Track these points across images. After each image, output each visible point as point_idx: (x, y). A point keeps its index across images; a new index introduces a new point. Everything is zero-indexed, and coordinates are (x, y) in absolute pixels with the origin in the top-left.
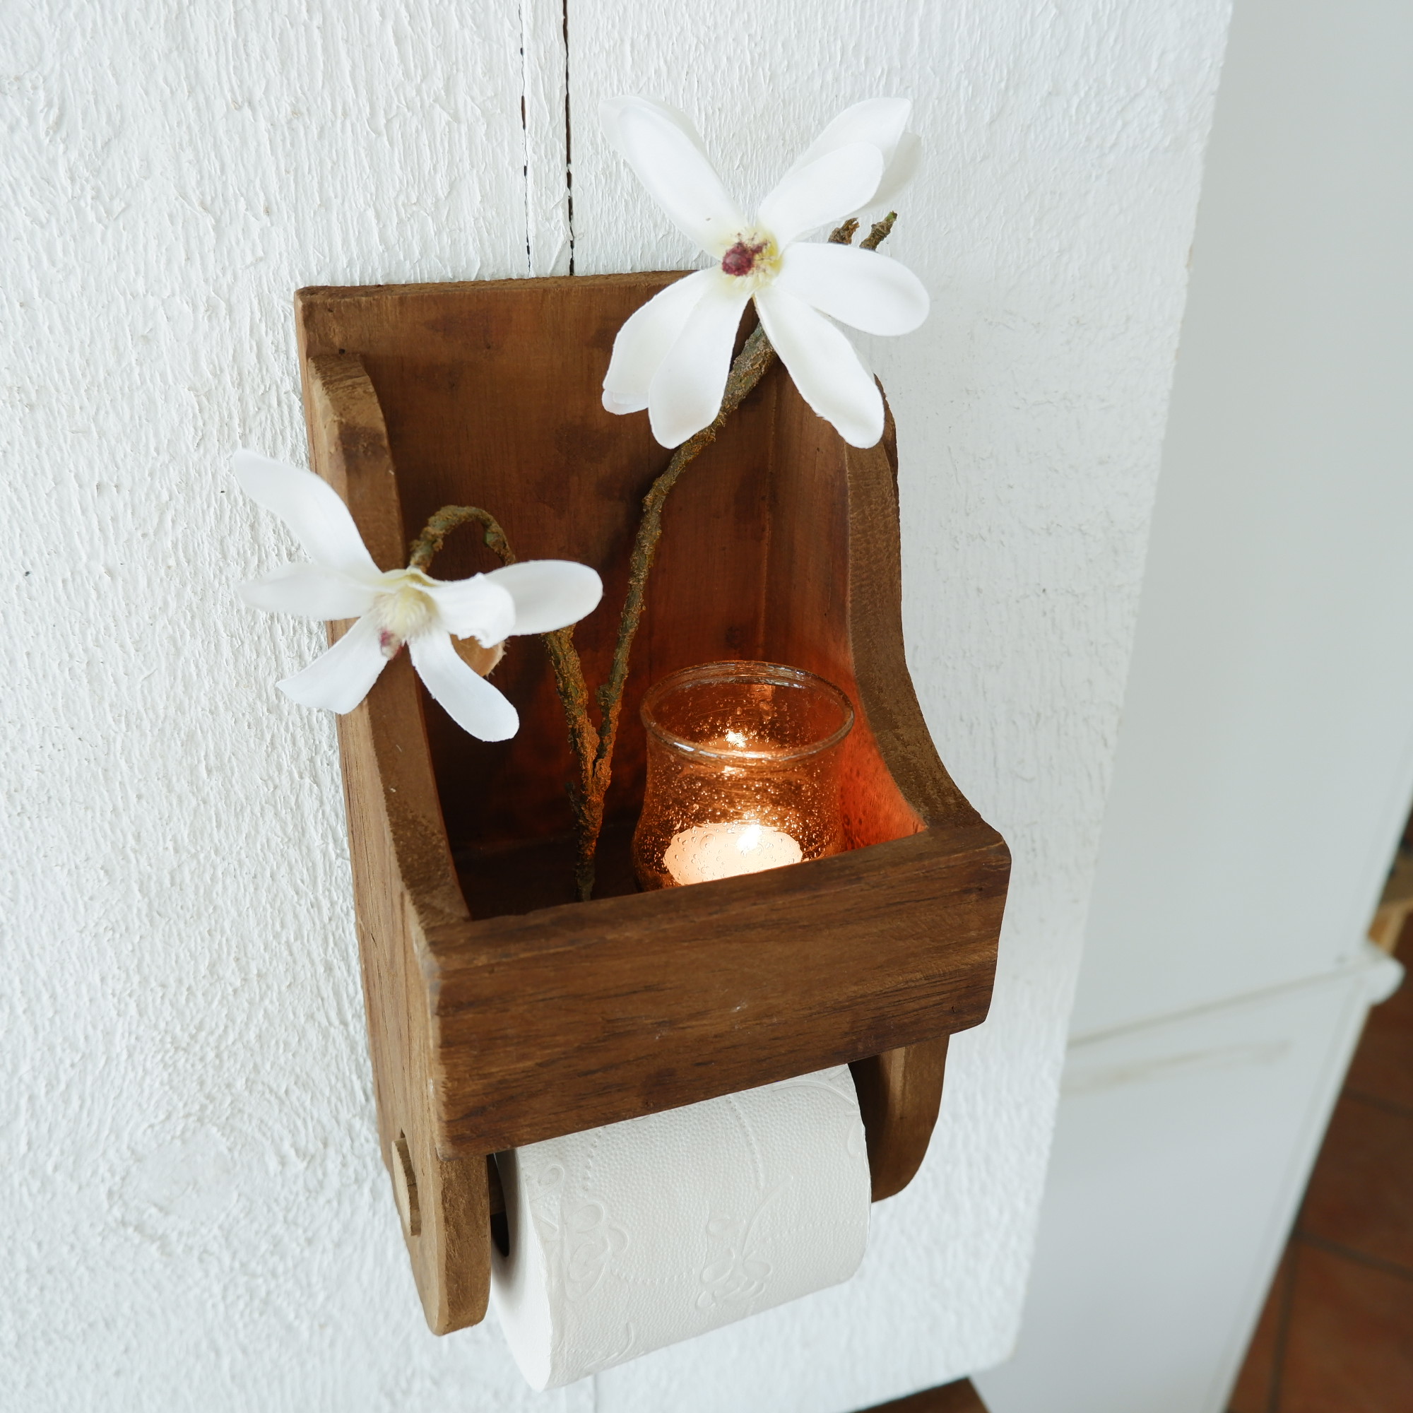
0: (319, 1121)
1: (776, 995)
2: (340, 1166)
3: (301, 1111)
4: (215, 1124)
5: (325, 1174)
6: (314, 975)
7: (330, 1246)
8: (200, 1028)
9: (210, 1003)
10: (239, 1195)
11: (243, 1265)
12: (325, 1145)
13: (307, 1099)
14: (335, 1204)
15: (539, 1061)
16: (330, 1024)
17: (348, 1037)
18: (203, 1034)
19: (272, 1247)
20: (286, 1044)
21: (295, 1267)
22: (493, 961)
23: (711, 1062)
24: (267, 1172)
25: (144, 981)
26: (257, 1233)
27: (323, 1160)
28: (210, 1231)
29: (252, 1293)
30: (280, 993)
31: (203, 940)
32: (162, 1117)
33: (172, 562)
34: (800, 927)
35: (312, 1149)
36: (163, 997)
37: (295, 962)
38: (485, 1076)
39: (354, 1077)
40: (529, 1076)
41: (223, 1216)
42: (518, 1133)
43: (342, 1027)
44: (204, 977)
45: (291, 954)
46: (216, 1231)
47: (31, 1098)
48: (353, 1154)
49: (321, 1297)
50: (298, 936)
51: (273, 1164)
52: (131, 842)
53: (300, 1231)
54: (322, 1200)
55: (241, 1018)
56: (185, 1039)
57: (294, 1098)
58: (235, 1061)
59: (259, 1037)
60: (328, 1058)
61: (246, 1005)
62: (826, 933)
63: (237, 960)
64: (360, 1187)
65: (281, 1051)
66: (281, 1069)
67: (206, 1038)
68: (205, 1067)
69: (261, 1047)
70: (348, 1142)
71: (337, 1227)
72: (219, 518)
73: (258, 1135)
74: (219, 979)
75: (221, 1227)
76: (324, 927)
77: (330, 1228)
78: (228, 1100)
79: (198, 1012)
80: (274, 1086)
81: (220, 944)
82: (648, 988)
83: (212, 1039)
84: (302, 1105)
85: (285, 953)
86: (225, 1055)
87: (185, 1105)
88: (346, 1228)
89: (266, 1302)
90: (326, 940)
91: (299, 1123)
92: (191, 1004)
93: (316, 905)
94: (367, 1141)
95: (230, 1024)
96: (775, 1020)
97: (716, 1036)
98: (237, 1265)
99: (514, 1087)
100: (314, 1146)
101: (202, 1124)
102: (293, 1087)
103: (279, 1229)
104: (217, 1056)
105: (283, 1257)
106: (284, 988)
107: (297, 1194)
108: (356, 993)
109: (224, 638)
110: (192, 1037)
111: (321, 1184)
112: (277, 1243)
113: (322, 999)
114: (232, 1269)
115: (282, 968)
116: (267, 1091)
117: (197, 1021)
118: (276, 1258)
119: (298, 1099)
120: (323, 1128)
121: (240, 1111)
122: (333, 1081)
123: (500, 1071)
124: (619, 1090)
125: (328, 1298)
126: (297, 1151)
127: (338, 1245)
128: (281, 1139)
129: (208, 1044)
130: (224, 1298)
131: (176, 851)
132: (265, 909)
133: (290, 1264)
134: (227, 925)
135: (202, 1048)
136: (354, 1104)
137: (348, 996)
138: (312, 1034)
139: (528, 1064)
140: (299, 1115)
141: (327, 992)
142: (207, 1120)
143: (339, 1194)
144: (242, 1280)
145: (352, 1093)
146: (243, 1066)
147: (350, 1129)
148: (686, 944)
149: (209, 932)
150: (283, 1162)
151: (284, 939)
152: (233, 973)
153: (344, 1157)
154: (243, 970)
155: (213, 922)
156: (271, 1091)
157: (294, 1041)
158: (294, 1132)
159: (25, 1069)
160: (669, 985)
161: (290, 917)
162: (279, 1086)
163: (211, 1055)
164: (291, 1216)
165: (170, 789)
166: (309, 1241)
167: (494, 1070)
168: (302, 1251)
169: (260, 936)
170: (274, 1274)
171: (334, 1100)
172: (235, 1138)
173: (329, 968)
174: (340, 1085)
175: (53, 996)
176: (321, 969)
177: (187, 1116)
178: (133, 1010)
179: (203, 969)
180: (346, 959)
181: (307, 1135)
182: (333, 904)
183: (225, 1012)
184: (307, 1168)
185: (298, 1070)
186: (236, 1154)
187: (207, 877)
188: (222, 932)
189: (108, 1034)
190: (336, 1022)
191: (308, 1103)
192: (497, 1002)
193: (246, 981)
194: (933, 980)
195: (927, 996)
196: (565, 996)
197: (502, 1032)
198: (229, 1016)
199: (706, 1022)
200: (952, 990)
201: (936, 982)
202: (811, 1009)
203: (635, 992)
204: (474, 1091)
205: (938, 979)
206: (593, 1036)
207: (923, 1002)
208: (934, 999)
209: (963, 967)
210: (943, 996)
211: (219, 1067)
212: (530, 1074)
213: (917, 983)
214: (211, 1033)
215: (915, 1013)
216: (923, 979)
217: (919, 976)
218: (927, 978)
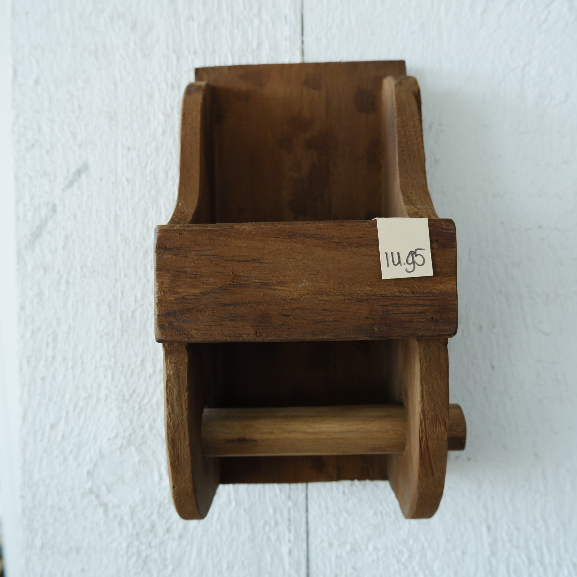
1: (324, 281)
4: (134, 446)
7: (177, 536)
8: (134, 391)
9: (139, 380)
10: (140, 490)
11: (138, 535)
15: (202, 291)
18: (135, 396)
19: (150, 527)
21: (160, 544)
22: (181, 228)
23: (290, 315)
24: (153, 481)
25: (116, 363)
26: (145, 516)
28: (125, 508)
29: (139, 553)
31: (140, 347)
32: (114, 435)
33: (149, 178)
34: (334, 242)
36: (122, 372)
38: (176, 293)
40: (197, 299)
41: (132, 501)
42: (191, 332)
44: (139, 366)
46: (128, 509)
47: (67, 413)
49: (170, 568)
51: (156, 477)
52: (120, 295)
53: (164, 522)
55: (151, 391)
56: (127, 396)
58: (146, 414)
62: (349, 249)
63: (152, 360)
68: (134, 413)
72: (167, 162)
73: (152, 458)
74: (145, 369)
75: (130, 507)
78: (141, 434)
79: (134, 383)
82: (254, 260)
83: (138, 399)
86: (142, 410)
87: (124, 431)
89: (145, 562)
92: (132, 379)
95: (146, 393)
96: (325, 298)
97: (292, 300)
98: (134, 533)
99: (189, 303)
101: (129, 445)
103: (155, 517)
104: (140, 408)
105: (155, 536)
109: (163, 210)
110: (131, 396)
112: (153, 526)
114: (132, 535)
117: (133, 388)
118: (152, 536)
121: (146, 442)
123: (183, 292)
124: (242, 320)
125: (173, 570)
127: (181, 537)
129: (136, 401)
130: (127, 552)
131: (136, 301)
133: (158, 541)
135: (134, 402)
139: (197, 291)
142: (131, 443)
144: (136, 543)
146: (149, 417)
148: (274, 239)
152: (150, 366)
159: (67, 396)
160: (266, 261)
163: (137, 407)
164: (161, 511)
165: (136, 272)
166: (168, 530)
167: (180, 290)
168: (164, 535)
172: (142, 457)
175: (82, 363)
177: (124, 437)
178: (110, 376)
179: (139, 362)
183: (145, 386)
186: (141, 466)
187: (145, 317)
189: (99, 386)
192: (183, 251)
193: (154, 372)
194: (417, 295)
195: (414, 305)
196: (214, 255)
197: (184, 269)
198: (147, 389)
199: (286, 289)
200: (430, 306)
201: (419, 297)
202: (344, 296)
203: (248, 261)
204: (171, 300)
205: (420, 295)
206: (228, 283)
207: (413, 309)
208: (419, 308)
209: (435, 291)
210: (424, 308)
211: (139, 415)
212: (197, 298)
213: (407, 295)
214: (138, 395)
215: (408, 315)
216: (410, 292)
217: (407, 290)
218: (413, 293)
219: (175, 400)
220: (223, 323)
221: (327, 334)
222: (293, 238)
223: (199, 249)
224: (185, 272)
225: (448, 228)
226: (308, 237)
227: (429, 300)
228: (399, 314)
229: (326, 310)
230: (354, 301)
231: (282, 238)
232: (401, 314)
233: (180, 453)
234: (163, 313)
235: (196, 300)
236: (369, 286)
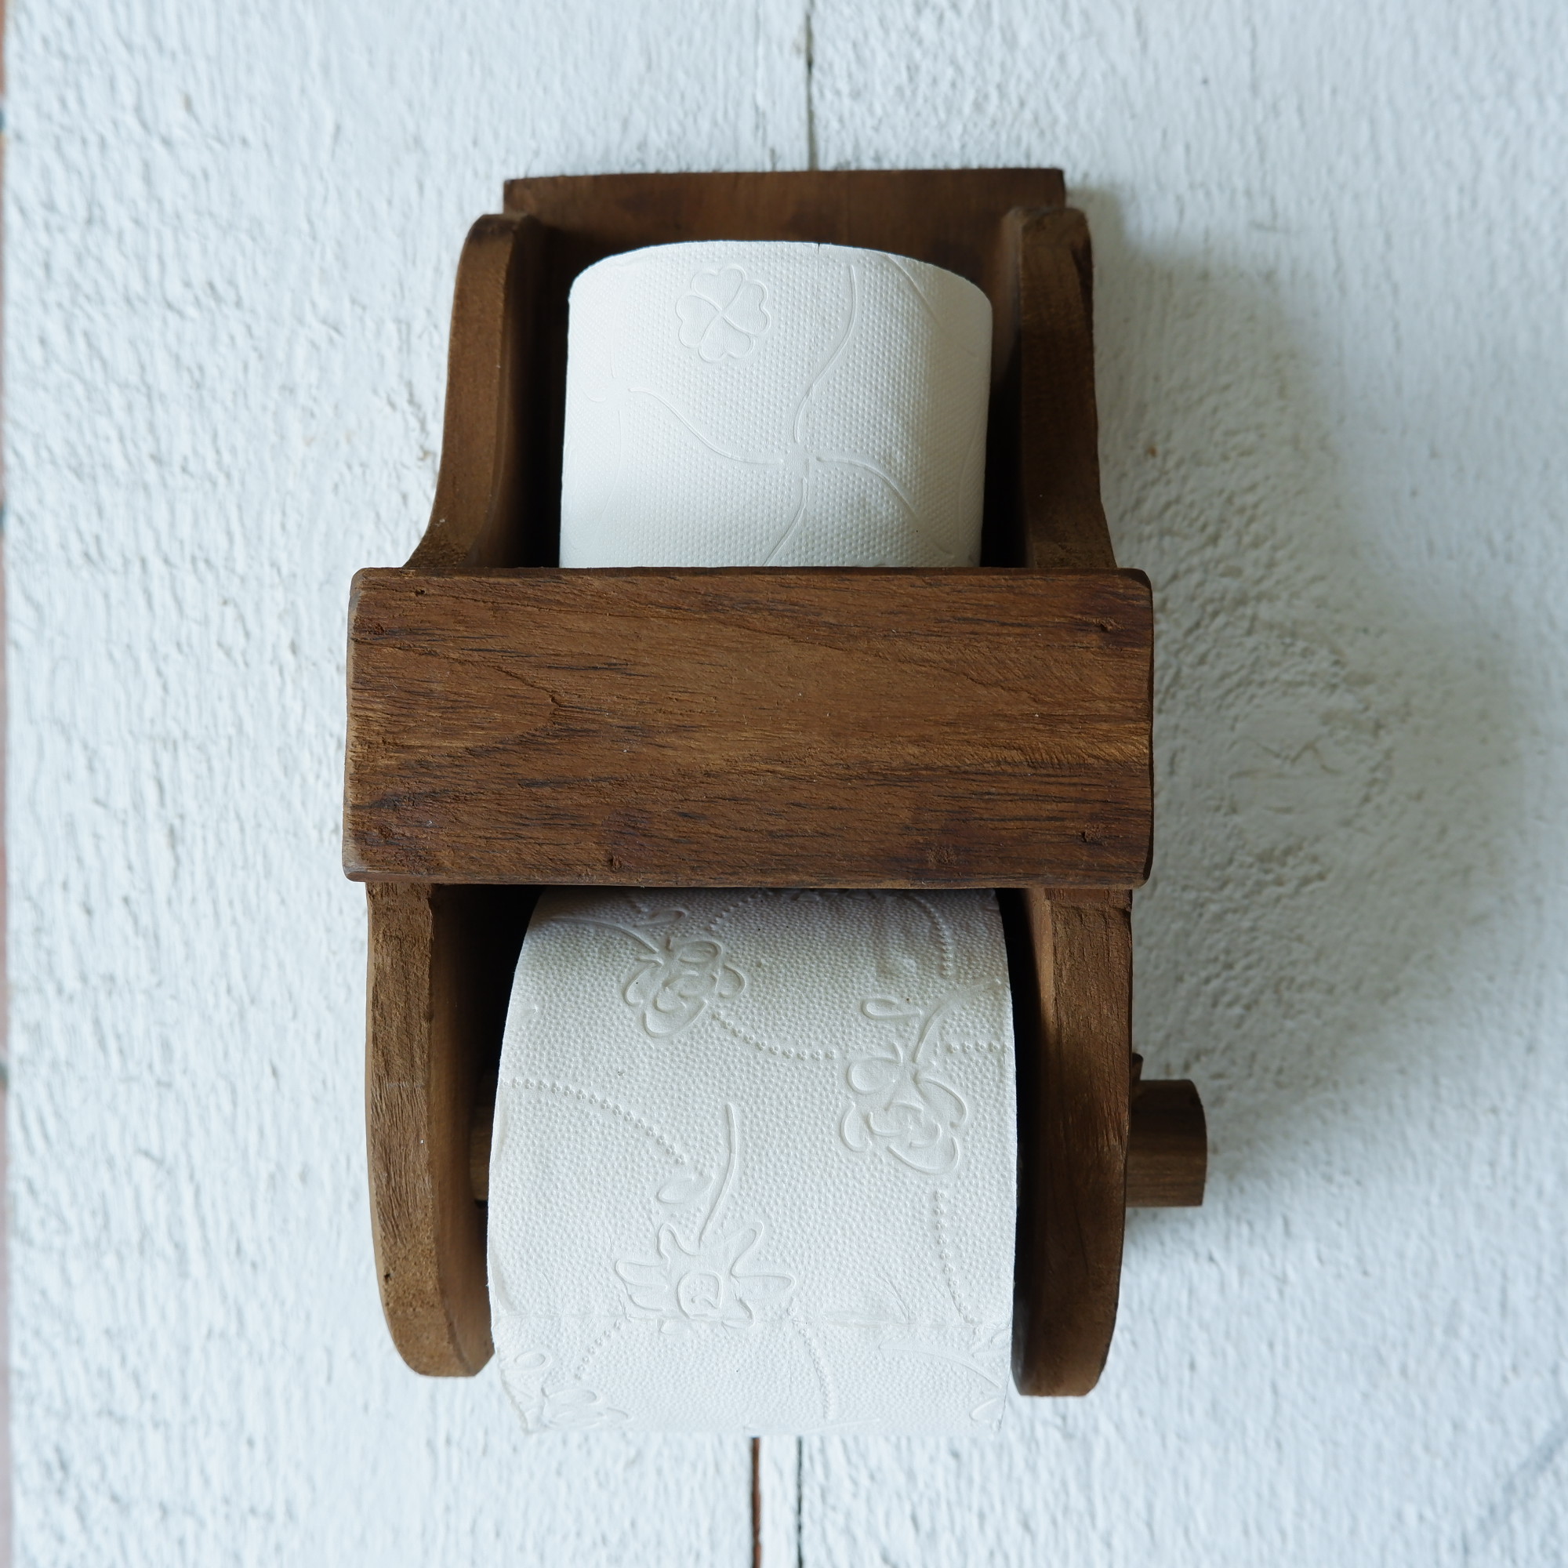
1: (794, 727)
15: (469, 745)
23: (701, 816)
34: (824, 624)
38: (402, 748)
40: (457, 766)
42: (438, 854)
62: (863, 643)
82: (611, 667)
97: (707, 774)
99: (436, 777)
123: (422, 747)
124: (573, 826)
139: (457, 745)
148: (664, 611)
160: (641, 669)
167: (414, 742)
192: (423, 638)
194: (1044, 772)
195: (1037, 798)
196: (505, 652)
197: (425, 685)
199: (693, 744)
200: (1078, 801)
201: (1049, 776)
202: (848, 768)
203: (595, 668)
204: (387, 767)
205: (1051, 771)
206: (540, 725)
207: (1031, 808)
208: (1049, 807)
209: (1091, 761)
210: (1063, 806)
212: (457, 763)
213: (1016, 770)
215: (1018, 824)
216: (1025, 763)
217: (1016, 756)
218: (1033, 765)
219: (395, 1039)
220: (524, 832)
221: (800, 869)
222: (717, 611)
223: (465, 634)
224: (428, 694)
225: (1130, 592)
226: (756, 610)
227: (1075, 785)
228: (992, 820)
229: (799, 805)
230: (873, 783)
231: (686, 610)
232: (998, 820)
233: (404, 1185)
234: (367, 800)
235: (454, 770)
236: (915, 742)
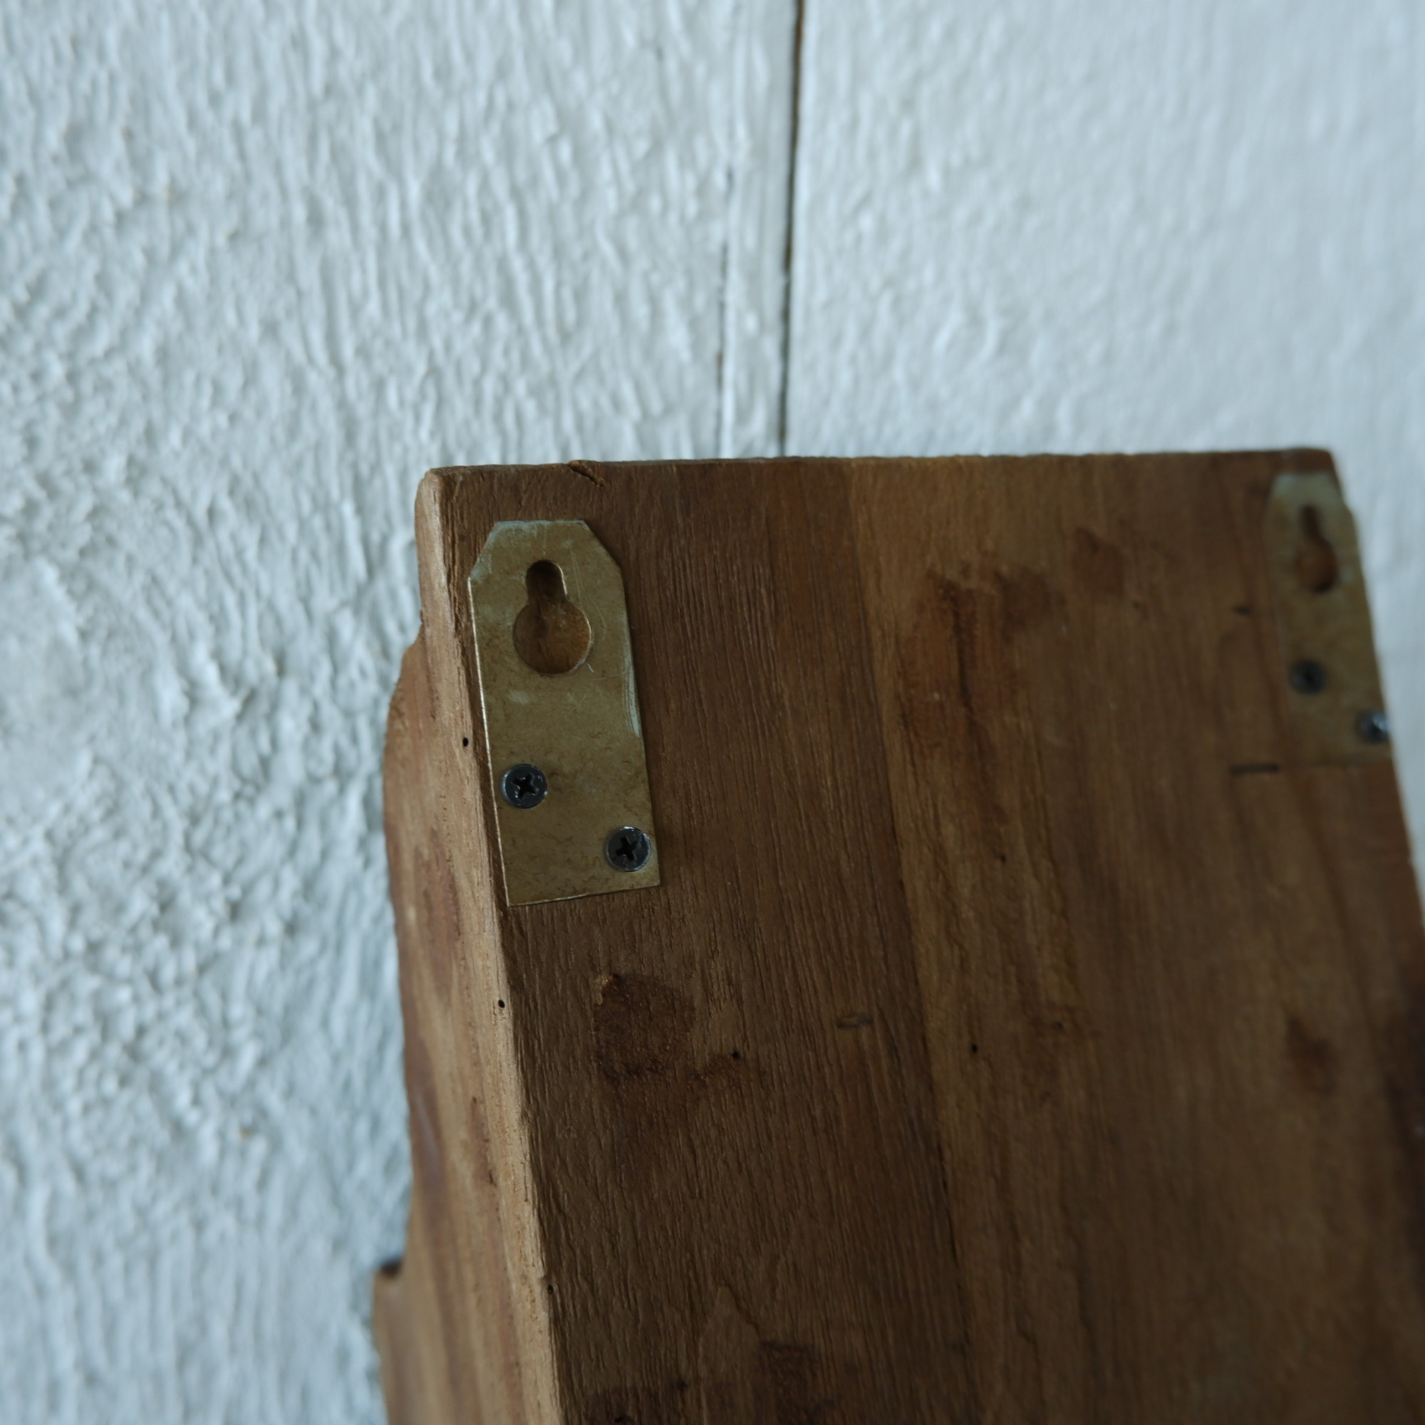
0: (271, 606)
2: (306, 728)
3: (236, 570)
4: (53, 560)
5: (274, 743)
6: (285, 223)
7: (274, 928)
9: (61, 232)
10: (97, 760)
11: (94, 947)
12: (281, 671)
13: (250, 539)
14: (290, 823)
16: (311, 360)
17: (342, 404)
18: (43, 311)
19: (154, 910)
20: (218, 388)
21: (202, 969)
24: (156, 715)
26: (127, 865)
27: (275, 707)
28: (26, 842)
29: (105, 1021)
30: (212, 251)
31: (58, 58)
35: (251, 674)
37: (248, 177)
39: (348, 509)
41: (54, 809)
43: (331, 373)
44: (55, 159)
45: (242, 155)
46: (39, 846)
48: (334, 700)
49: (248, 1056)
50: (259, 114)
51: (170, 695)
53: (215, 880)
54: (264, 810)
55: (126, 293)
57: (223, 535)
58: (108, 404)
59: (163, 355)
60: (297, 447)
61: (139, 259)
63: (129, 135)
64: (342, 790)
65: (205, 403)
66: (204, 450)
67: (49, 324)
68: (41, 399)
69: (165, 382)
70: (325, 670)
71: (290, 881)
73: (143, 614)
74: (88, 177)
75: (49, 836)
76: (312, 106)
77: (277, 884)
78: (86, 503)
79: (36, 248)
80: (185, 494)
81: (94, 84)
83: (61, 332)
84: (239, 553)
85: (230, 150)
86: (87, 385)
88: (309, 887)
89: (134, 1052)
90: (313, 139)
91: (231, 600)
92: (22, 227)
93: (299, 42)
94: (363, 673)
95: (102, 302)
98: (78, 944)
100: (260, 667)
101: (27, 556)
102: (225, 504)
103: (172, 865)
104: (72, 377)
105: (176, 942)
106: (221, 240)
107: (215, 782)
108: (366, 293)
111: (265, 764)
112: (166, 903)
113: (300, 294)
114: (67, 955)
115: (219, 186)
116: (170, 501)
117: (30, 274)
118: (161, 942)
119: (234, 537)
120: (279, 622)
121: (111, 542)
122: (306, 505)
125: (263, 1062)
126: (223, 670)
127: (292, 928)
128: (192, 635)
129: (52, 343)
130: (45, 1028)
132: (194, 22)
133: (190, 961)
134: (112, 38)
135: (38, 347)
136: (344, 576)
137: (351, 299)
138: (272, 378)
140: (229, 577)
141: (309, 277)
142: (36, 545)
143: (300, 801)
144: (88, 984)
145: (340, 549)
146: (123, 421)
147: (332, 637)
149: (75, 43)
150: (193, 694)
151: (228, 113)
152: (118, 168)
153: (316, 706)
154: (139, 164)
155: (83, 20)
156: (179, 504)
157: (233, 382)
158: (218, 622)
161: (243, 60)
162: (195, 493)
163: (57, 370)
164: (199, 837)
166: (236, 911)
168: (216, 932)
169: (181, 87)
170: (154, 978)
171: (304, 555)
172: (96, 610)
173: (316, 220)
174: (317, 522)
176: (299, 213)
179: (53, 139)
180: (350, 202)
181: (244, 635)
182: (334, 54)
183: (92, 266)
184: (240, 717)
185: (236, 461)
186: (95, 651)
188: (101, 55)
190: (321, 356)
191: (251, 554)
193: (143, 199)
198: (103, 281)
211: (71, 410)
214: (60, 313)
